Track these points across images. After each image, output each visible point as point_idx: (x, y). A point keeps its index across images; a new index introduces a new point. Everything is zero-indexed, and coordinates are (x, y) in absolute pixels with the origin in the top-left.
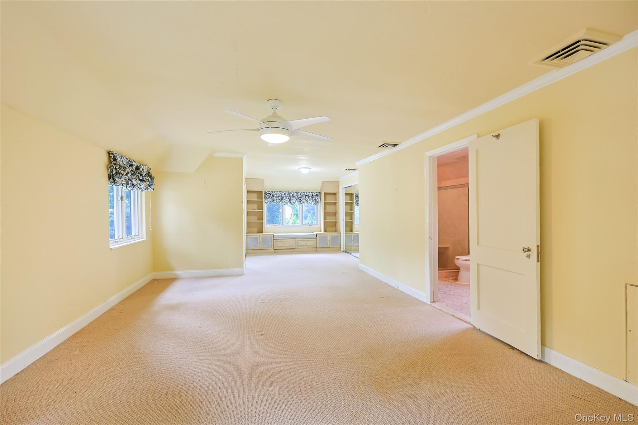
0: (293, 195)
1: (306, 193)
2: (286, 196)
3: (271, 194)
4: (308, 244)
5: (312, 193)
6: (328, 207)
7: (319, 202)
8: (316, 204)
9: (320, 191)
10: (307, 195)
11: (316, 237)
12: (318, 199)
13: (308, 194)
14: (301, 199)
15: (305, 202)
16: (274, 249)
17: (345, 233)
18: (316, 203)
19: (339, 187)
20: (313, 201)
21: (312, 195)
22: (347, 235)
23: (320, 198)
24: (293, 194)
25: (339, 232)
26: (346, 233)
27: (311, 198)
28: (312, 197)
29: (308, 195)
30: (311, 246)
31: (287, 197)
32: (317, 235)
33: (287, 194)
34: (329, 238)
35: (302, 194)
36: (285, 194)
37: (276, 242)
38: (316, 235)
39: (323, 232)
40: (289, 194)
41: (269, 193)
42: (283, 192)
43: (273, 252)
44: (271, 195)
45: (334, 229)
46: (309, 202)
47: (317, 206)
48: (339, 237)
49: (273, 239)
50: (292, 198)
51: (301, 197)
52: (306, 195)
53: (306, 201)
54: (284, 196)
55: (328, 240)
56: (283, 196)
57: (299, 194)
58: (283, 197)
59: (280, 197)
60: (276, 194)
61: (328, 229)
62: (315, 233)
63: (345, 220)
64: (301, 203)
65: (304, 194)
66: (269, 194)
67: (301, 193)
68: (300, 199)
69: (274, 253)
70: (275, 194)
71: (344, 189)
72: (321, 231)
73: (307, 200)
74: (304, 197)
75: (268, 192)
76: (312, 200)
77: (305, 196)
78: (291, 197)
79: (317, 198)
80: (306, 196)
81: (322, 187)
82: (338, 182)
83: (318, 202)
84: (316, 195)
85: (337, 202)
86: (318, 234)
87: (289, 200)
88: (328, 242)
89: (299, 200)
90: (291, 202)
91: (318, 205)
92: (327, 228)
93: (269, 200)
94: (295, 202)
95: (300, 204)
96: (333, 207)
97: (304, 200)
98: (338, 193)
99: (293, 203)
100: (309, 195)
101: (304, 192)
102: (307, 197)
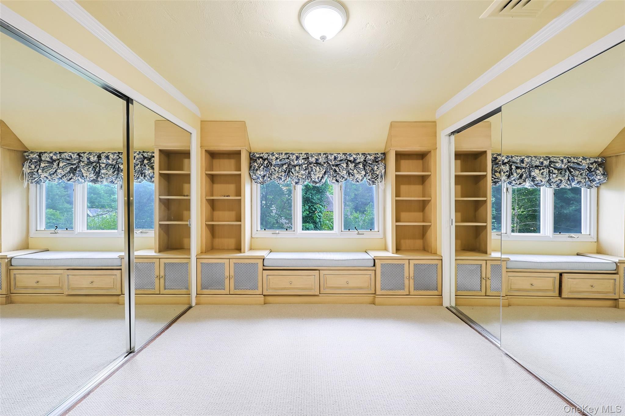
0: (317, 160)
1: (350, 155)
2: (300, 163)
3: (264, 160)
4: (351, 285)
5: (363, 154)
6: (404, 188)
7: (382, 176)
8: (373, 182)
9: (385, 150)
10: (352, 159)
11: (374, 266)
12: (379, 169)
13: (354, 156)
14: (338, 170)
15: (346, 177)
16: (264, 295)
17: (453, 257)
18: (375, 178)
19: (435, 135)
20: (366, 173)
21: (365, 161)
22: (459, 262)
23: (385, 168)
24: (316, 157)
25: (435, 254)
26: (458, 258)
27: (361, 166)
28: (364, 166)
29: (355, 160)
30: (360, 288)
31: (304, 166)
32: (376, 261)
33: (301, 158)
34: (409, 271)
35: (339, 159)
36: (297, 158)
37: (270, 277)
38: (374, 260)
39: (390, 254)
40: (308, 158)
41: (262, 158)
42: (293, 154)
43: (263, 302)
44: (266, 162)
45: (419, 243)
46: (357, 176)
47: (378, 187)
48: (439, 267)
49: (260, 267)
50: (314, 168)
51: (337, 165)
52: (350, 161)
53: (349, 174)
54: (296, 162)
55: (406, 274)
56: (292, 163)
57: (333, 157)
58: (295, 166)
59: (285, 167)
60: (277, 159)
61: (406, 243)
62: (373, 254)
63: (456, 222)
64: (337, 181)
65: (344, 157)
66: (261, 160)
67: (335, 155)
68: (335, 171)
69: (265, 304)
70: (274, 157)
71: (453, 137)
72: (386, 249)
73: (351, 171)
74: (344, 165)
75: (258, 156)
76: (363, 173)
77: (347, 164)
78: (312, 166)
79: (376, 168)
80: (349, 163)
81: (390, 137)
82: (435, 122)
83: (379, 176)
84: (376, 161)
85: (429, 176)
86: (381, 259)
87: (309, 173)
88: (406, 282)
89: (332, 172)
90: (313, 176)
91: (380, 183)
92: (403, 241)
93: (261, 173)
94: (321, 176)
95: (334, 181)
96: (418, 188)
97: (345, 172)
98: (432, 152)
99: (317, 180)
100: (358, 161)
101: (345, 154)
102: (351, 166)
